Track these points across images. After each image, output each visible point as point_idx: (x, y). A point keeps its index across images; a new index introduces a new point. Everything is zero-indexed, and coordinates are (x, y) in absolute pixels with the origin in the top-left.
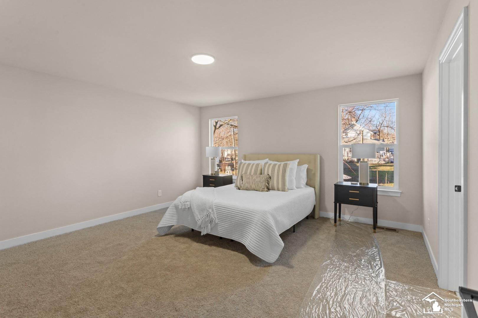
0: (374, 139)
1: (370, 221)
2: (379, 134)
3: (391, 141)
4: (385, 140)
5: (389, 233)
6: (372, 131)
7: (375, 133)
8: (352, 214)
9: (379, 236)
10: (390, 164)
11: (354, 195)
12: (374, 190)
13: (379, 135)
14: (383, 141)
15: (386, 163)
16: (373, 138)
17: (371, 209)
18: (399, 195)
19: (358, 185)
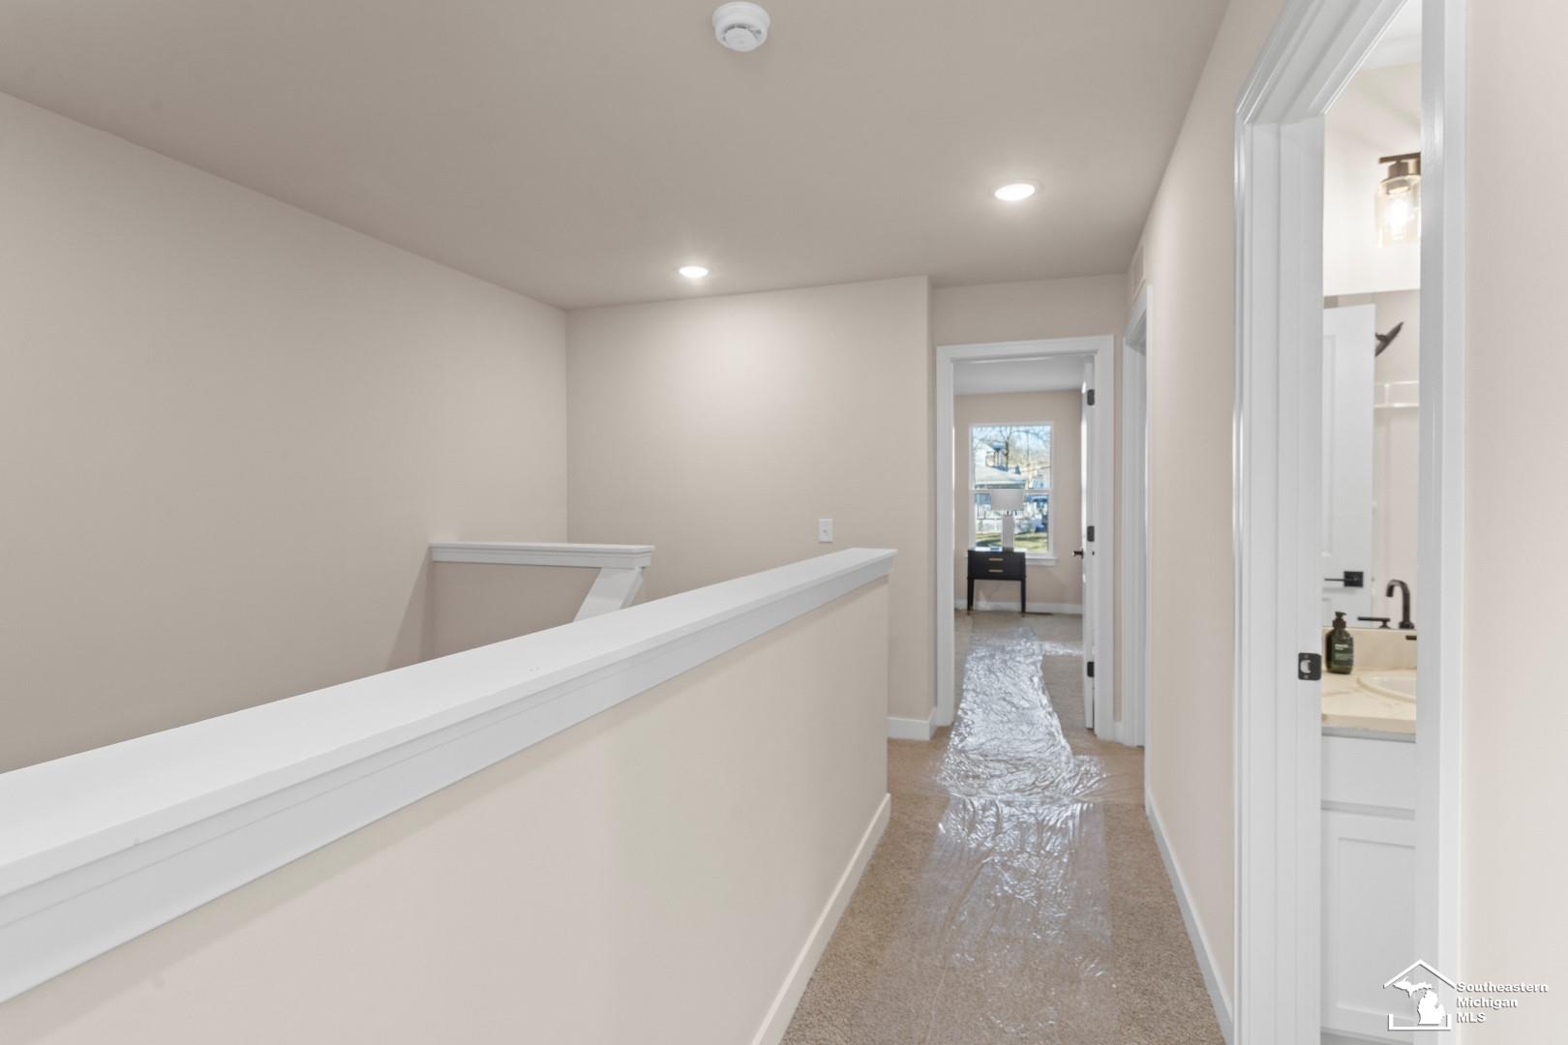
0: (994, 467)
1: (1016, 606)
2: (1005, 452)
3: (1036, 472)
4: (1021, 470)
5: (1042, 619)
6: (991, 445)
7: (997, 450)
8: (989, 598)
9: (1028, 620)
10: (1033, 535)
11: (996, 565)
12: (1022, 555)
13: (1007, 455)
14: (1018, 472)
15: (1024, 533)
16: (991, 464)
17: (1017, 584)
18: (1053, 564)
19: (1000, 550)
